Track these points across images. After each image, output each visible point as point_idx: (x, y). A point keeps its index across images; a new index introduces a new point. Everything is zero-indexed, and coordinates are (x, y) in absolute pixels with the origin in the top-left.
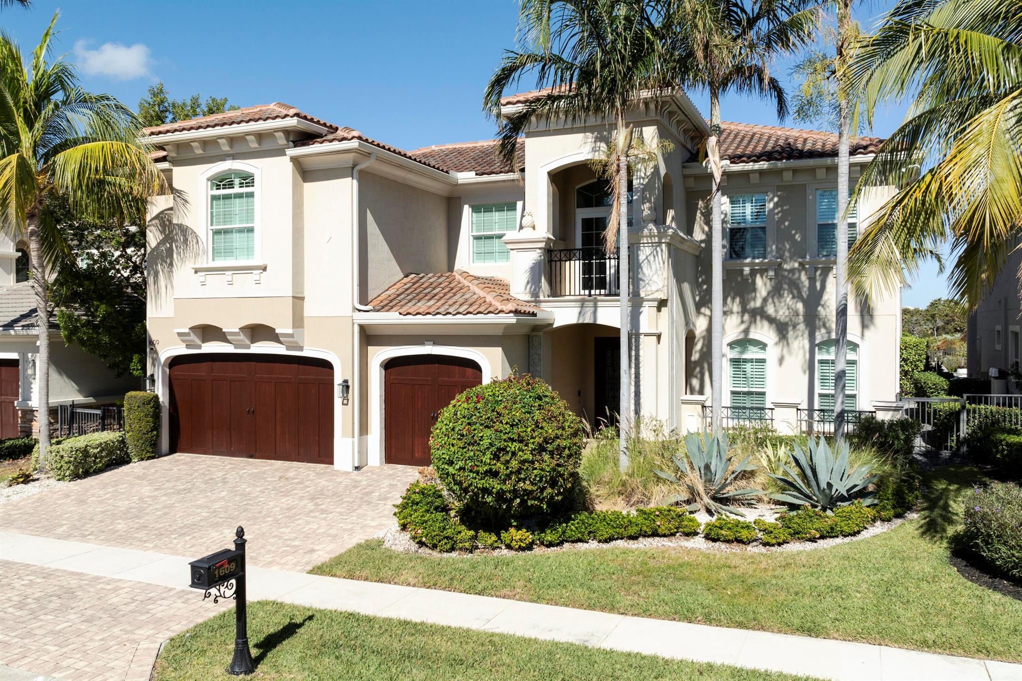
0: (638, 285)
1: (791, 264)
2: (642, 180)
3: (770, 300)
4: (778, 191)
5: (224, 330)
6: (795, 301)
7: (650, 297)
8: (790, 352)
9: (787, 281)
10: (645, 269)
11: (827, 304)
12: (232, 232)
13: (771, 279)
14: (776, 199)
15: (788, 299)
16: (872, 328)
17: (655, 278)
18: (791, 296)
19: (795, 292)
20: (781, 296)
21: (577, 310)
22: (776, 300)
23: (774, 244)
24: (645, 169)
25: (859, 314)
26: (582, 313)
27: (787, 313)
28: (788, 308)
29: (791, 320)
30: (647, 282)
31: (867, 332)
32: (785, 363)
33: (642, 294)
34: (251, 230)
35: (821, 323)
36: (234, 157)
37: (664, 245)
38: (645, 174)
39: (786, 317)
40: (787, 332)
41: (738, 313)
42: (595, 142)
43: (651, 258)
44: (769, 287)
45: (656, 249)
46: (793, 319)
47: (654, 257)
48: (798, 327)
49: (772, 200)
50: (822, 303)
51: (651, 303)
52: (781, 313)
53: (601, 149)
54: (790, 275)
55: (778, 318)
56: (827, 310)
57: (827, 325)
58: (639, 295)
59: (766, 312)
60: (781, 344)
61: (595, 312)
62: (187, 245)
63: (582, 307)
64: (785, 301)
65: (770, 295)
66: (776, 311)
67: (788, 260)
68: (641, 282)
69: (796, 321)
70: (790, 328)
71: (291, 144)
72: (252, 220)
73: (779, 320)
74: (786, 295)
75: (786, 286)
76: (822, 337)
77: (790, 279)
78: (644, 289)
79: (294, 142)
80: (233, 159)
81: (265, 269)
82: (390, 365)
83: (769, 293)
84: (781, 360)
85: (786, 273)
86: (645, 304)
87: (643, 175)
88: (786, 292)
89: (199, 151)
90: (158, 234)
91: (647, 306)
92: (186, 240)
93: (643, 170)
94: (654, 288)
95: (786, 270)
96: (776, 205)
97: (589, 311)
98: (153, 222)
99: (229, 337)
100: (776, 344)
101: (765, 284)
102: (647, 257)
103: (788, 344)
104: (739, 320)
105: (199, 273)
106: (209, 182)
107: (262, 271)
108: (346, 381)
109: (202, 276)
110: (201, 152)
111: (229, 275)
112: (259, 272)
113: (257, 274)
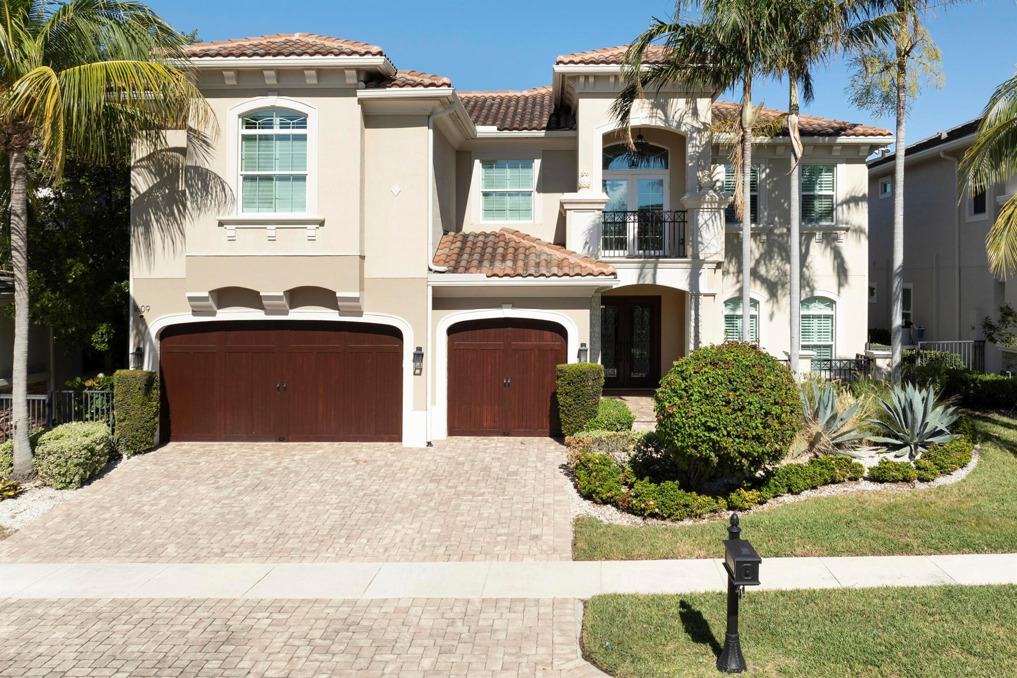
0: (697, 247)
1: (781, 229)
2: (697, 149)
3: (762, 262)
4: (769, 164)
5: (261, 294)
6: (784, 262)
7: (710, 259)
8: (779, 309)
9: (776, 244)
10: (704, 233)
11: (811, 265)
12: (272, 179)
13: (763, 243)
14: (768, 171)
15: (778, 261)
16: (846, 286)
17: (714, 242)
18: (780, 258)
19: (784, 254)
20: (771, 258)
21: (637, 272)
22: (767, 262)
23: (765, 210)
24: (701, 139)
25: (836, 274)
26: (642, 276)
27: (777, 273)
28: (778, 269)
29: (780, 279)
30: (706, 245)
31: (842, 290)
32: (775, 318)
33: (702, 257)
34: (303, 178)
35: (805, 283)
36: (280, 92)
37: (722, 211)
38: (700, 143)
39: (776, 276)
40: (777, 291)
41: (734, 273)
42: (652, 108)
43: (710, 223)
44: (762, 250)
45: (714, 214)
46: (782, 279)
47: (713, 222)
48: (786, 286)
49: (764, 170)
50: (807, 264)
51: (711, 266)
52: (772, 273)
53: (658, 115)
54: (780, 239)
55: (769, 277)
56: (811, 270)
57: (811, 284)
58: (698, 257)
59: (758, 273)
60: (771, 301)
61: (654, 275)
62: (207, 192)
63: (642, 268)
64: (775, 263)
65: (763, 257)
66: (767, 271)
67: (778, 225)
68: (700, 245)
69: (785, 280)
70: (780, 287)
71: (363, 84)
72: (304, 167)
73: (770, 280)
74: (776, 257)
75: (776, 249)
76: (806, 294)
77: (779, 243)
78: (703, 252)
79: (365, 82)
80: (278, 95)
81: (322, 223)
82: (454, 330)
83: (761, 255)
84: (772, 316)
85: (776, 238)
86: (705, 266)
87: (698, 144)
88: (776, 255)
89: (231, 82)
90: (148, 177)
91: (706, 268)
92: (205, 187)
93: (698, 139)
94: (713, 251)
95: (776, 234)
96: (768, 176)
97: (649, 272)
98: (144, 163)
99: (264, 302)
100: (767, 301)
101: (758, 247)
102: (706, 221)
103: (777, 302)
104: (735, 280)
105: (225, 226)
106: (241, 119)
107: (318, 226)
108: (419, 349)
109: (230, 230)
110: (234, 82)
111: (271, 230)
112: (314, 227)
113: (311, 230)
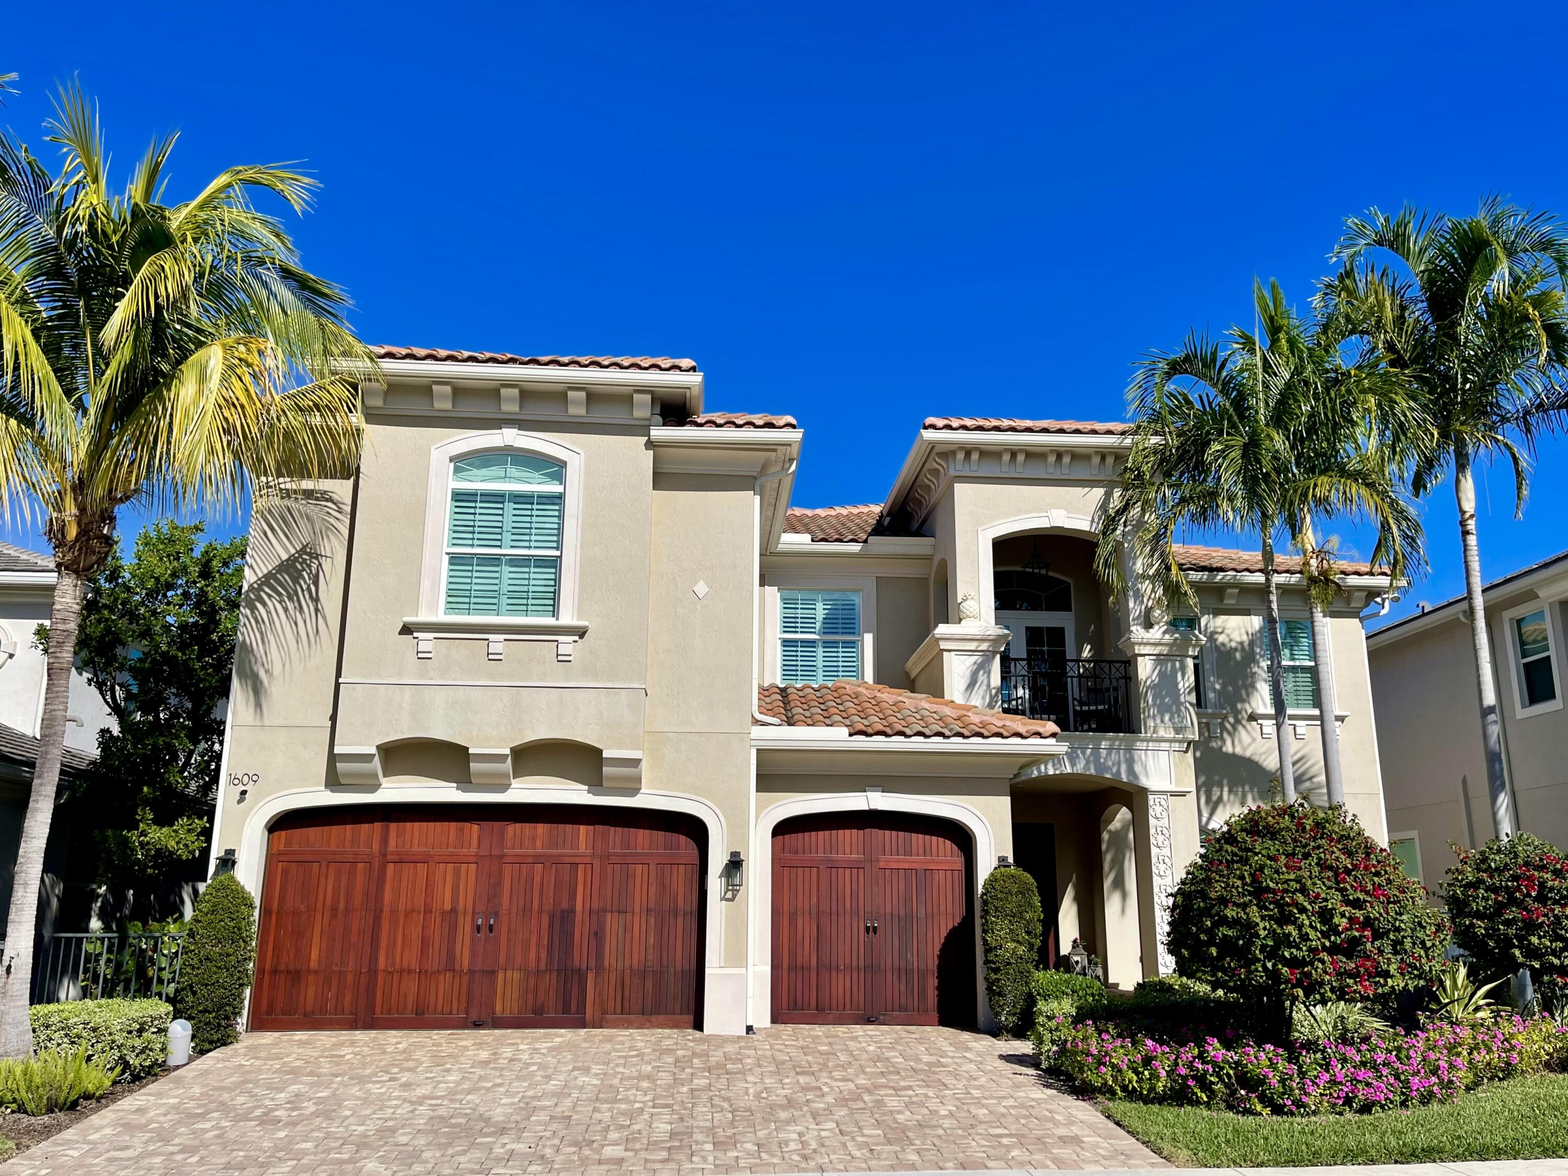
5: (468, 752)
34: (556, 562)
36: (521, 426)
37: (1189, 661)
51: (1179, 746)
71: (660, 419)
72: (559, 544)
79: (662, 415)
80: (520, 429)
81: (582, 633)
82: (783, 829)
89: (445, 404)
99: (470, 768)
105: (415, 634)
106: (452, 465)
107: (576, 638)
108: (735, 854)
109: (426, 641)
110: (448, 405)
111: (497, 642)
112: (570, 639)
113: (567, 643)
